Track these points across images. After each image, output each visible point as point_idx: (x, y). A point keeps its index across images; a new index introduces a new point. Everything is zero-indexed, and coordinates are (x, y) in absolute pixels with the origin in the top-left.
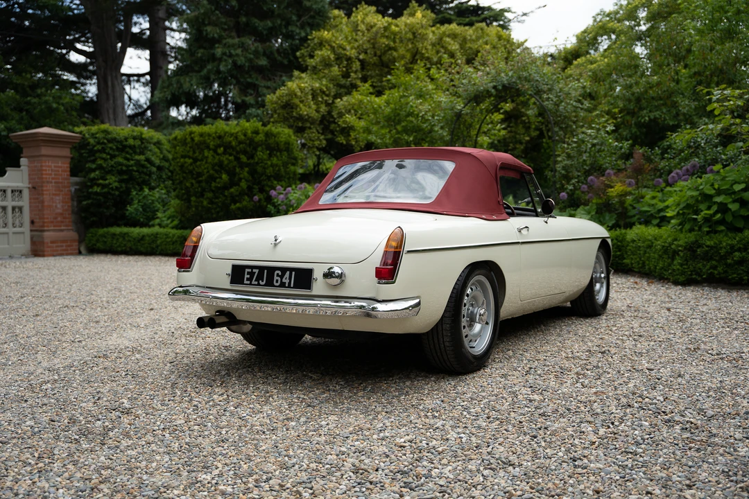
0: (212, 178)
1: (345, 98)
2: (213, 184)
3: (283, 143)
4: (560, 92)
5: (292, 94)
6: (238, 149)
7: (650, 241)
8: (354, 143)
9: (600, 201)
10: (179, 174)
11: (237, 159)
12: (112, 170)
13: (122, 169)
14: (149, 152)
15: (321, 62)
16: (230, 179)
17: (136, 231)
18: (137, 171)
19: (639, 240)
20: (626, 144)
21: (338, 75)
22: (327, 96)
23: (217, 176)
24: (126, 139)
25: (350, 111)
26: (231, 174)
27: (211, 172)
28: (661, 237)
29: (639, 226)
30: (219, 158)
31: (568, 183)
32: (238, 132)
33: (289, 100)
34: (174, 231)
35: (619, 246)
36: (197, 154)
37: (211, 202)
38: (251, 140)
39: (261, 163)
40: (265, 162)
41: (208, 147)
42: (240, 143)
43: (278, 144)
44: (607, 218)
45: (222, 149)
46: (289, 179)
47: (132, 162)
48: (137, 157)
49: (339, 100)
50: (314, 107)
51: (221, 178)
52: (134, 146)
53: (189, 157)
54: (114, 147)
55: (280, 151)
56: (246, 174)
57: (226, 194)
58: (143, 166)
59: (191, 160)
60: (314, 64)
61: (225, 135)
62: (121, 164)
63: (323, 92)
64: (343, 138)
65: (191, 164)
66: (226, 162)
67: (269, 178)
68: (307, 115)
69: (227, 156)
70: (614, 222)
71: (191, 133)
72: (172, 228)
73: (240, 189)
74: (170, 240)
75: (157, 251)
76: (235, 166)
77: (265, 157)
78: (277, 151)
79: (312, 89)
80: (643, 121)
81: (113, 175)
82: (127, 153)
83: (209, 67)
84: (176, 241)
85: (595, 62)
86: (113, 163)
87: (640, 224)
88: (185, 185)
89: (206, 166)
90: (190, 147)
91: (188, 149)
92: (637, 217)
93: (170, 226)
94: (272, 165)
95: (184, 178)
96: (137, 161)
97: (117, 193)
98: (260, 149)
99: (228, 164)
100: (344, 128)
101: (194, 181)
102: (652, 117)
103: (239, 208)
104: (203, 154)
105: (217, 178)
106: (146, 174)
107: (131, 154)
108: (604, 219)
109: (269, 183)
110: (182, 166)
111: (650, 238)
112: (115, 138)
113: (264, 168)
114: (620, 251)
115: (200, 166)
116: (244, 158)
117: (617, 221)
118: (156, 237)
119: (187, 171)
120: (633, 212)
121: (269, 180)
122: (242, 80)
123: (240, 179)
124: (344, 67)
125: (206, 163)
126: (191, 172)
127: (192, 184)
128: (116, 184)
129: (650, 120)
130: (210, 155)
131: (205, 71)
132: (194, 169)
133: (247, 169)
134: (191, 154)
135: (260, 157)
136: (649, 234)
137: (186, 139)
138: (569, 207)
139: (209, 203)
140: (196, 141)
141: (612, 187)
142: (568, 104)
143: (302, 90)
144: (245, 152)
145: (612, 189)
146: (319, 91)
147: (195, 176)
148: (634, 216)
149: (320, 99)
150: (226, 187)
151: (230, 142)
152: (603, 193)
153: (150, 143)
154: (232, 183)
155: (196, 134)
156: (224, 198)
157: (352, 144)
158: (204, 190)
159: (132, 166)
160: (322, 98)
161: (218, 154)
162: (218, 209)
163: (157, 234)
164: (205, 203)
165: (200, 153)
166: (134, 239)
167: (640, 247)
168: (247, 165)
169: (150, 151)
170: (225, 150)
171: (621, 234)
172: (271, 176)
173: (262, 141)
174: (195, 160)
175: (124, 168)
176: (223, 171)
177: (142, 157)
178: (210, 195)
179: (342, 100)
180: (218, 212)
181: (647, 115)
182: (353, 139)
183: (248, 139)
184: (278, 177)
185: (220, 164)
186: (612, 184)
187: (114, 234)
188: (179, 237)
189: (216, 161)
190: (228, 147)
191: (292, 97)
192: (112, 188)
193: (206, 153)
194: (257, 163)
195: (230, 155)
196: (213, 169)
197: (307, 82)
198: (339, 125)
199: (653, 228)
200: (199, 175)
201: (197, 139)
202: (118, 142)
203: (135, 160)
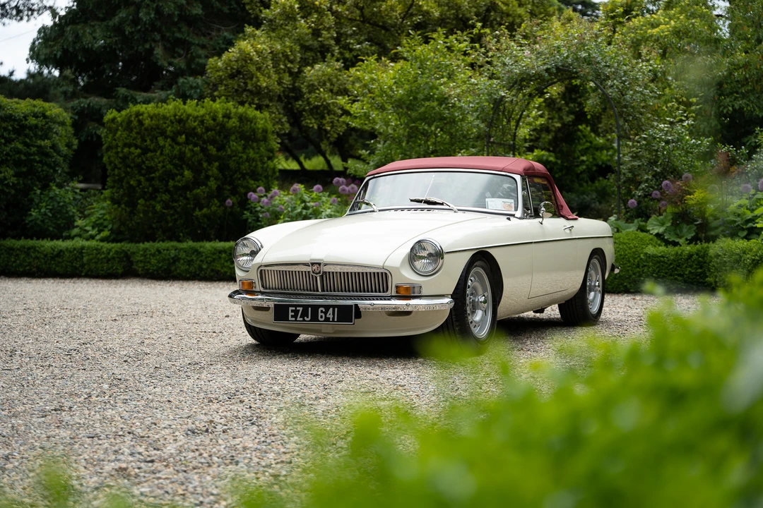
0: (169, 175)
1: (317, 67)
2: (171, 183)
3: (260, 131)
4: (624, 76)
5: (246, 58)
6: (205, 137)
7: (738, 254)
8: (329, 128)
9: (676, 210)
10: (120, 169)
11: (204, 150)
12: (7, 160)
13: (19, 158)
14: (54, 135)
15: (280, 14)
16: (194, 177)
17: (47, 244)
18: (40, 162)
19: (725, 255)
20: (706, 142)
21: (307, 34)
22: (291, 62)
23: (177, 172)
24: (25, 117)
25: (324, 84)
26: (197, 170)
27: (169, 166)
28: (751, 250)
29: (724, 239)
30: (180, 149)
31: (636, 189)
32: (203, 116)
33: (243, 66)
34: (106, 245)
35: (699, 262)
36: (148, 142)
37: (166, 206)
38: (222, 125)
39: (236, 156)
40: (240, 155)
41: (163, 133)
42: (208, 129)
43: (254, 131)
44: (685, 230)
45: (184, 136)
46: (266, 177)
47: (34, 149)
48: (39, 142)
49: (309, 68)
50: (275, 77)
51: (182, 175)
52: (36, 126)
53: (137, 147)
54: (10, 128)
55: (257, 141)
56: (215, 171)
57: (188, 196)
58: (47, 155)
59: (139, 151)
60: (270, 17)
61: (188, 118)
62: (19, 152)
63: (287, 57)
64: (313, 121)
65: (139, 156)
66: (189, 155)
67: (244, 176)
68: (267, 87)
69: (191, 147)
70: (693, 235)
71: (138, 114)
72: (102, 240)
73: (207, 190)
74: (103, 256)
75: (82, 272)
76: (202, 159)
77: (240, 148)
78: (253, 142)
79: (271, 53)
80: (725, 111)
81: (8, 166)
82: (26, 136)
83: (122, 14)
84: (114, 258)
85: (658, 26)
86: (8, 149)
87: (725, 236)
88: (128, 183)
89: (161, 159)
90: (137, 133)
91: (134, 134)
92: (721, 229)
93: (98, 237)
94: (248, 160)
95: (127, 173)
96: (40, 147)
97: (13, 192)
98: (233, 137)
99: (193, 156)
100: (317, 107)
101: (142, 179)
102: (737, 107)
103: (205, 216)
104: (157, 142)
105: (177, 175)
106: (49, 166)
107: (31, 139)
108: (681, 231)
109: (245, 183)
110: (125, 158)
111: (738, 251)
112: (11, 115)
113: (238, 163)
114: (701, 268)
115: (152, 158)
116: (212, 150)
117: (697, 234)
118: (81, 253)
119: (132, 165)
120: (715, 224)
121: (244, 179)
122: (168, 34)
123: (208, 177)
124: (313, 22)
125: (161, 154)
126: (139, 166)
127: (139, 182)
128: (14, 180)
129: (734, 110)
130: (167, 145)
131: (116, 20)
132: (143, 162)
133: (217, 164)
134: (139, 142)
135: (234, 148)
136: (736, 247)
137: (130, 122)
138: (638, 217)
139: (163, 208)
140: (146, 125)
141: (690, 194)
142: (636, 92)
143: (259, 53)
144: (213, 142)
145: (692, 196)
146: (281, 55)
147: (143, 172)
148: (716, 228)
149: (282, 67)
150: (187, 188)
151: (195, 128)
152: (681, 201)
153: (55, 122)
154: (196, 183)
155: (146, 115)
156: (185, 202)
157: (325, 130)
158: (156, 190)
159: (34, 154)
160: (286, 66)
161: (178, 144)
162: (176, 216)
163: (83, 248)
164: (158, 207)
165: (151, 141)
166: (46, 256)
167: (725, 262)
168: (218, 158)
169: (56, 133)
170: (187, 138)
171: (702, 248)
172: (247, 174)
173: (235, 127)
174: (145, 150)
175: (23, 157)
176: (184, 166)
177: (47, 143)
178: (166, 197)
179: (313, 67)
180: (176, 220)
181: (730, 104)
182: (328, 123)
183: (218, 125)
184: (254, 175)
185: (181, 157)
186: (691, 191)
187: (12, 249)
188: (117, 252)
189: (176, 152)
190: (191, 134)
191: (246, 62)
192: (7, 185)
193: (161, 141)
194: (230, 157)
195: (195, 145)
196: (170, 162)
197: (264, 43)
198: (309, 103)
199: (741, 241)
200: (151, 170)
201: (147, 122)
202: (15, 120)
203: (37, 146)
